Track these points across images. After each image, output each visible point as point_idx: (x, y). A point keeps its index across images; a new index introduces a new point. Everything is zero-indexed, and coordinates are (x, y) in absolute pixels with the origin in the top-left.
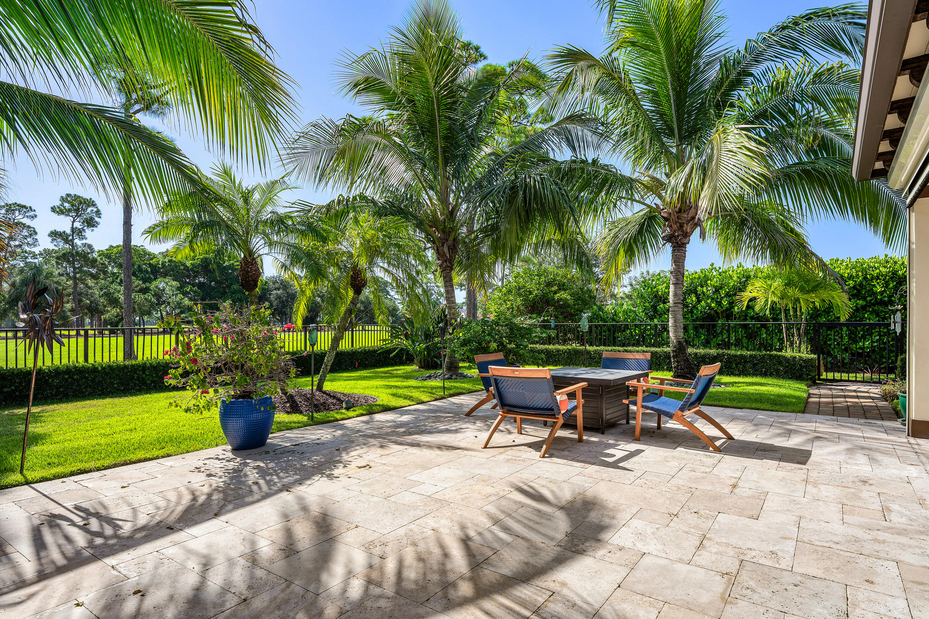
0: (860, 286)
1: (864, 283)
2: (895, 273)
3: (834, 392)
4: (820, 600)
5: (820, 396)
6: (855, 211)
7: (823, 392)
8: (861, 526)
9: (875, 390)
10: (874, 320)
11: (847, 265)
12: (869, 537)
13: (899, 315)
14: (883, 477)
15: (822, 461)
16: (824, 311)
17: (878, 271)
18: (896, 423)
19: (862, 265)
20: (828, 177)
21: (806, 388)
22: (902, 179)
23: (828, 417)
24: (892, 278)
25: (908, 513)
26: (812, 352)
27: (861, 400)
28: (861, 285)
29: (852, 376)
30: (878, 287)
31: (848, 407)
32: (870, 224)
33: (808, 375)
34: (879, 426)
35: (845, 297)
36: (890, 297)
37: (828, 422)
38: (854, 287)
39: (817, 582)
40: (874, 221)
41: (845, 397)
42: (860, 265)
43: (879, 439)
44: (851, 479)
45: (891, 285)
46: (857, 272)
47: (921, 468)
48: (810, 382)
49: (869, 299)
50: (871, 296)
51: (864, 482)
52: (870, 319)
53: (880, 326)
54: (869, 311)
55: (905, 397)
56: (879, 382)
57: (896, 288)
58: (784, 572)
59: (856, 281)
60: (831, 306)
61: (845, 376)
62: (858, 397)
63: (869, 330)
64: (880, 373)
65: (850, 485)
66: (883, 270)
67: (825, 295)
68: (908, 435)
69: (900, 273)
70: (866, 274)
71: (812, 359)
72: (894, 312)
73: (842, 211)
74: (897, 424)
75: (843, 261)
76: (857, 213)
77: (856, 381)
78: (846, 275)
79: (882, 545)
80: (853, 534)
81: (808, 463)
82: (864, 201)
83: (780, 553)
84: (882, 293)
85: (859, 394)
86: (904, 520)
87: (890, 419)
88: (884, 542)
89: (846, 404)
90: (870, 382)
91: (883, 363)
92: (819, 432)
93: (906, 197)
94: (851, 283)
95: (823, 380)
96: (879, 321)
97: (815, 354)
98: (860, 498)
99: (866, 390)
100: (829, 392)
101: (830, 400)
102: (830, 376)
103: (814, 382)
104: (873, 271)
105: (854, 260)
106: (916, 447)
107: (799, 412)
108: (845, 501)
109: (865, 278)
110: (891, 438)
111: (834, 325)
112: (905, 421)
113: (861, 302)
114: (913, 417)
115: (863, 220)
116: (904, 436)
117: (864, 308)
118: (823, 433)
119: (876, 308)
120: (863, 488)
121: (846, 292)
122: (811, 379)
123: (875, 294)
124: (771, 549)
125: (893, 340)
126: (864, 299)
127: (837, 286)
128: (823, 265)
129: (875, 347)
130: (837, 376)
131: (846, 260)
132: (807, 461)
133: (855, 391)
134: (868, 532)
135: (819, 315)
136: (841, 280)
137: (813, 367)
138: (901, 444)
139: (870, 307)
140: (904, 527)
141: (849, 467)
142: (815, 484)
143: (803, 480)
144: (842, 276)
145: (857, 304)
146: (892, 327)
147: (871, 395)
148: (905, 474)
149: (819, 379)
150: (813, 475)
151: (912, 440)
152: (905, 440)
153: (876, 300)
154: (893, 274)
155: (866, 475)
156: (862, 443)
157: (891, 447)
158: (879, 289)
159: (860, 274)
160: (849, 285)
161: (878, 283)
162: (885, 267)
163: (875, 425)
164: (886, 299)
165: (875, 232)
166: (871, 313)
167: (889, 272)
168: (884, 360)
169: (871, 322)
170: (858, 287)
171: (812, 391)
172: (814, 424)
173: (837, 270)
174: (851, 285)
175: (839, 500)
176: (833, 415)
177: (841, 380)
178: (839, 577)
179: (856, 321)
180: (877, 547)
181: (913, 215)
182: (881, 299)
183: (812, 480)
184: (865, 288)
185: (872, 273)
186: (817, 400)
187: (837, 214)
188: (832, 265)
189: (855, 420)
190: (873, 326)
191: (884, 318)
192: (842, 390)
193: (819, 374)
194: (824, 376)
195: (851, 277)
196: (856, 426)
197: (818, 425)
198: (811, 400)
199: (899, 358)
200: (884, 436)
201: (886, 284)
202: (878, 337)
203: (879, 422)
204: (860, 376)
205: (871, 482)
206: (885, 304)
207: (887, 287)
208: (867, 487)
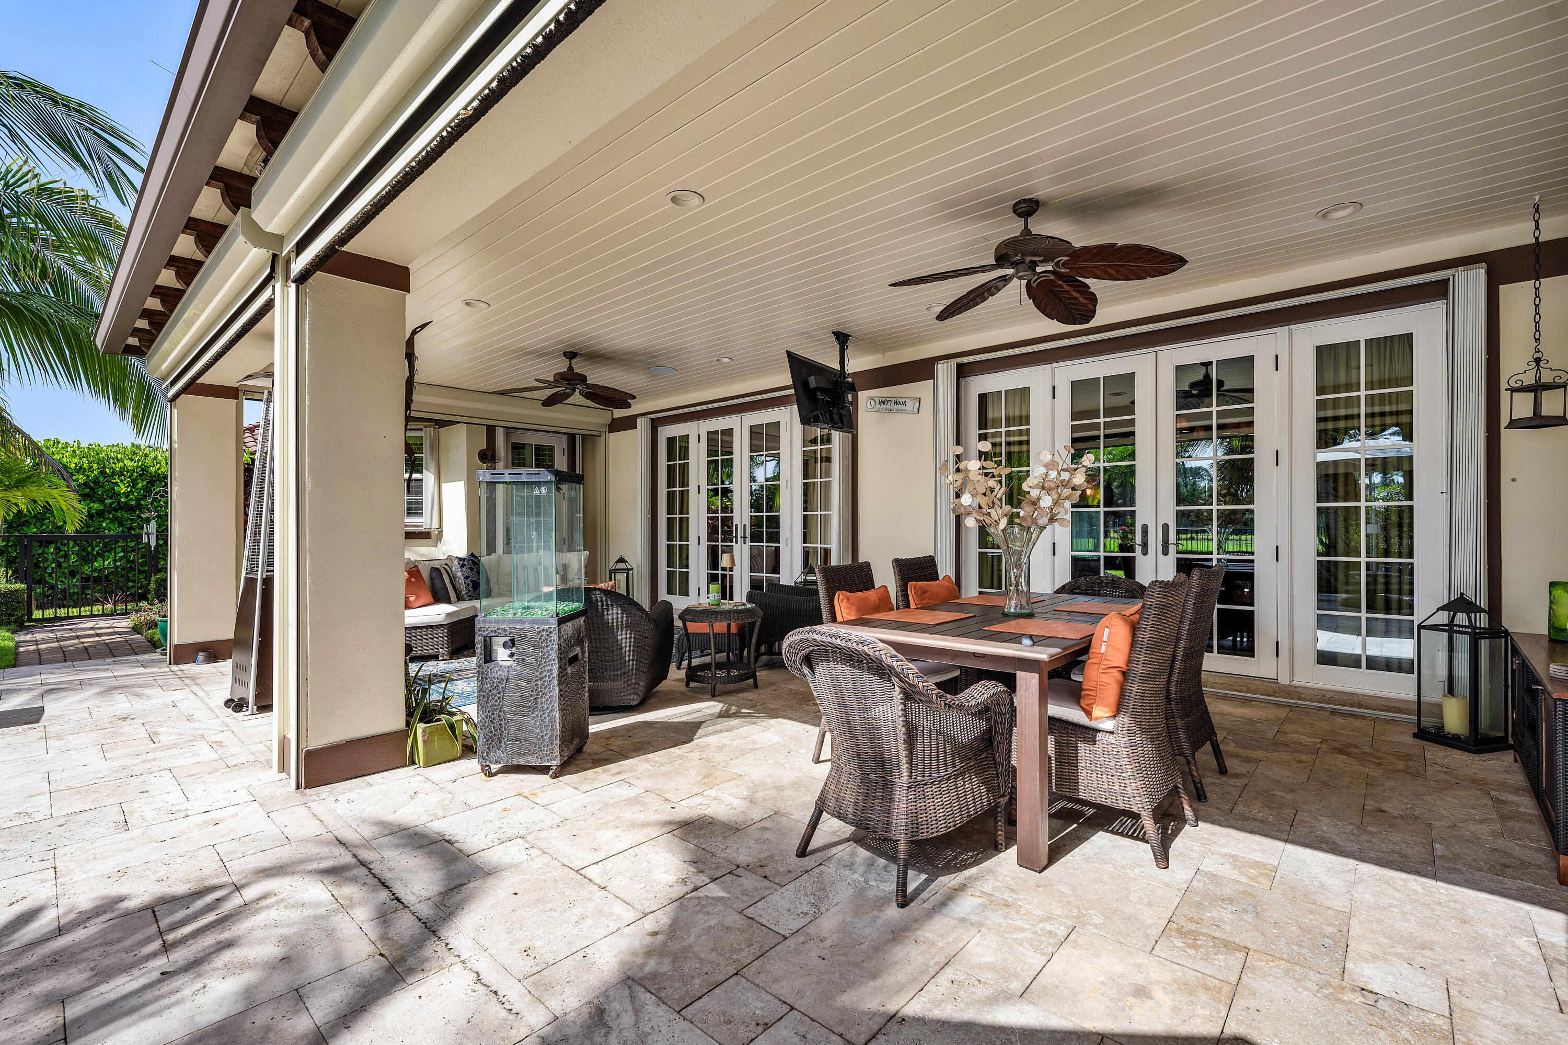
0: (94, 482)
1: (101, 479)
2: (145, 469)
3: (59, 634)
4: (94, 824)
5: (36, 642)
6: (92, 381)
7: (39, 636)
8: (128, 756)
9: (125, 624)
10: (116, 531)
11: (74, 451)
12: (139, 761)
13: (153, 524)
14: (145, 708)
15: (62, 713)
16: (35, 517)
17: (121, 464)
18: (155, 654)
19: (98, 454)
20: (51, 326)
21: (9, 634)
22: (163, 367)
23: (58, 665)
24: (141, 475)
25: (176, 730)
26: (17, 579)
27: (103, 638)
28: (96, 482)
29: (85, 610)
30: (122, 486)
31: (86, 648)
32: (114, 403)
33: (10, 615)
34: (133, 662)
35: (74, 497)
36: (138, 500)
37: (61, 671)
38: (86, 484)
39: (86, 814)
40: (120, 399)
41: (78, 637)
42: (93, 452)
43: (136, 675)
44: (106, 720)
45: (140, 485)
46: (90, 462)
47: (187, 690)
48: (13, 626)
49: (108, 501)
50: (111, 498)
51: (124, 719)
52: (110, 529)
53: (125, 538)
54: (109, 518)
55: (167, 622)
56: (126, 613)
57: (147, 490)
58: (41, 822)
59: (88, 476)
60: (48, 508)
61: (74, 612)
62: (97, 635)
63: (109, 545)
64: (126, 602)
65: (107, 725)
66: (129, 463)
67: (40, 494)
68: (170, 664)
69: (152, 469)
70: (104, 467)
71: (17, 591)
72: (148, 521)
73: (72, 379)
74: (157, 655)
75: (67, 445)
76: (96, 386)
77: (92, 616)
78: (73, 466)
79: (153, 762)
80: (120, 764)
81: (42, 720)
82: (106, 370)
83: (29, 811)
84: (127, 495)
85: (98, 631)
86: (173, 737)
87: (146, 652)
88: (154, 759)
89: (82, 645)
90: (113, 615)
91: (128, 588)
92: (49, 684)
93: (167, 390)
94: (81, 478)
95: (37, 620)
96: (123, 531)
97: (21, 582)
98: (122, 734)
99: (108, 625)
100: (52, 635)
101: (56, 644)
102: (49, 613)
103: (20, 626)
104: (114, 463)
105: (84, 445)
106: (179, 673)
107: (8, 667)
108: (104, 741)
109: (102, 472)
110: (149, 670)
111: (56, 537)
112: (165, 650)
113: (96, 506)
114: (176, 641)
115: (104, 396)
116: (165, 665)
117: (100, 514)
118: (55, 684)
119: (119, 514)
120: (124, 724)
121: (73, 491)
122: (15, 622)
123: (115, 495)
124: (16, 811)
125: (143, 556)
126: (102, 501)
127: (59, 481)
128: (32, 448)
129: (118, 567)
130: (62, 612)
131: (71, 443)
132: (40, 719)
133: (91, 628)
134: (136, 757)
135: (26, 523)
136: (64, 472)
137: (18, 603)
138: (163, 674)
139: (110, 512)
140: (174, 742)
141: (101, 709)
142: (59, 737)
143: (42, 738)
144: (65, 467)
145: (90, 508)
146: (145, 540)
147: (117, 630)
148: (169, 700)
149: (30, 620)
150: (53, 730)
151: (174, 668)
152: (168, 669)
153: (119, 503)
154: (143, 470)
155: (127, 712)
156: (115, 683)
157: (152, 679)
158: (123, 489)
159: (95, 466)
160: (77, 480)
161: (122, 481)
162: (131, 460)
163: (127, 662)
164: (133, 503)
165: (123, 415)
166: (112, 521)
167: (137, 467)
168: (130, 584)
169: (112, 533)
170: (92, 485)
171: (19, 638)
172: (39, 677)
173: (56, 457)
174: (81, 481)
175: (96, 743)
176: (65, 661)
177: (68, 618)
178: (111, 800)
179: (89, 532)
180: (147, 765)
181: (175, 411)
182: (126, 503)
183: (54, 735)
184: (103, 487)
185: (113, 466)
186: (34, 647)
187: (63, 380)
188: (47, 448)
189: (100, 661)
190: (116, 539)
191: (131, 528)
192: (71, 629)
193: (30, 613)
194: (37, 614)
195: (80, 469)
196: (103, 667)
197: (43, 676)
198: (21, 649)
199: (153, 578)
200: (142, 670)
201: (134, 484)
202: (122, 554)
203: (133, 658)
204: (97, 609)
205: (132, 716)
206: (131, 509)
207: (134, 486)
208: (128, 722)
